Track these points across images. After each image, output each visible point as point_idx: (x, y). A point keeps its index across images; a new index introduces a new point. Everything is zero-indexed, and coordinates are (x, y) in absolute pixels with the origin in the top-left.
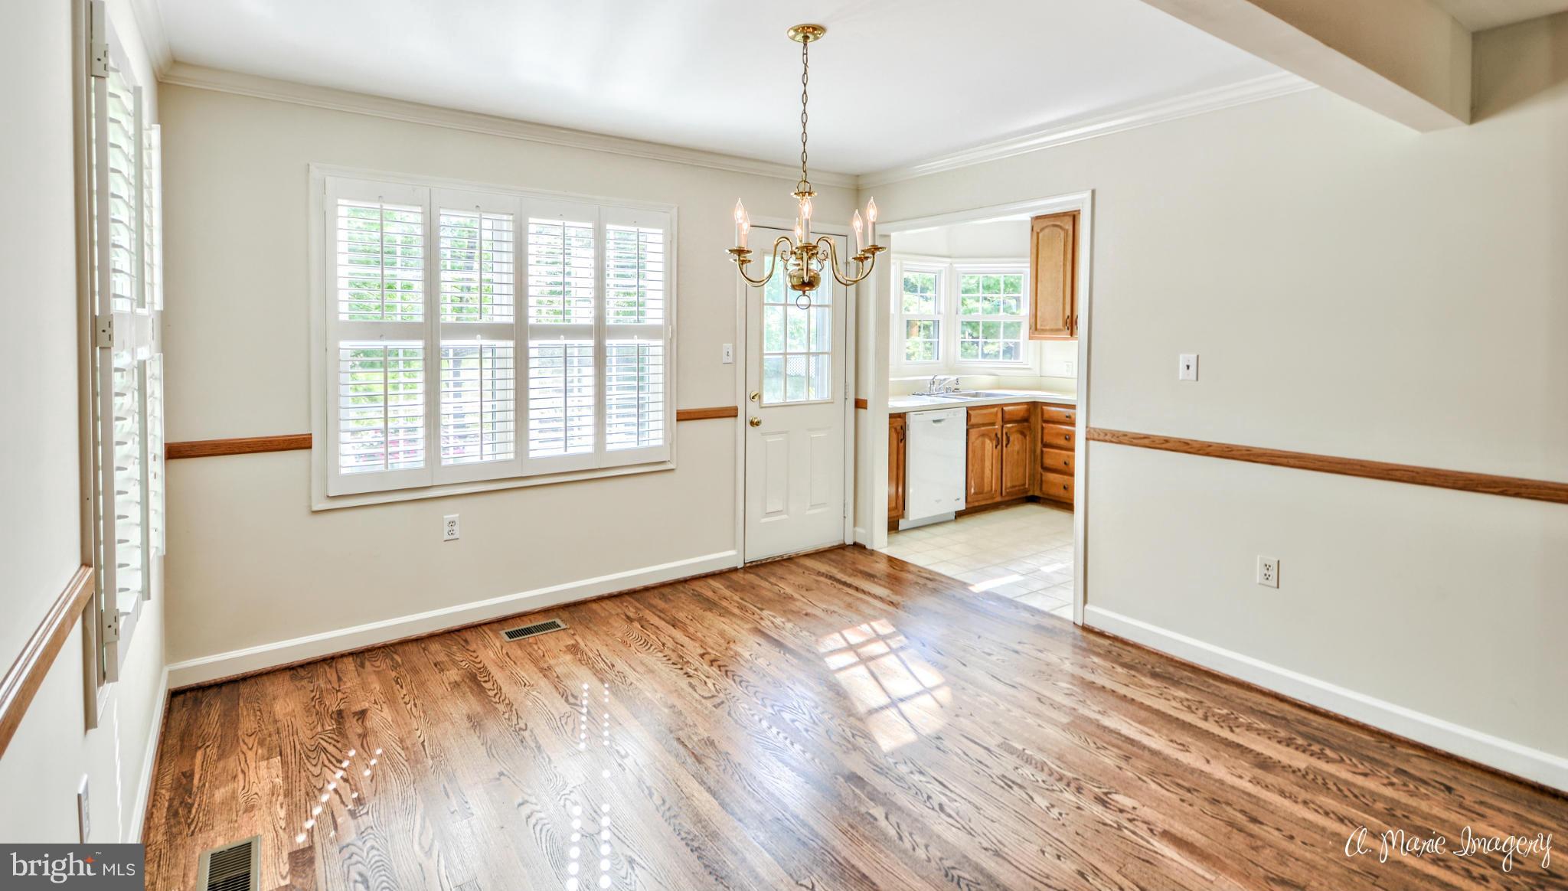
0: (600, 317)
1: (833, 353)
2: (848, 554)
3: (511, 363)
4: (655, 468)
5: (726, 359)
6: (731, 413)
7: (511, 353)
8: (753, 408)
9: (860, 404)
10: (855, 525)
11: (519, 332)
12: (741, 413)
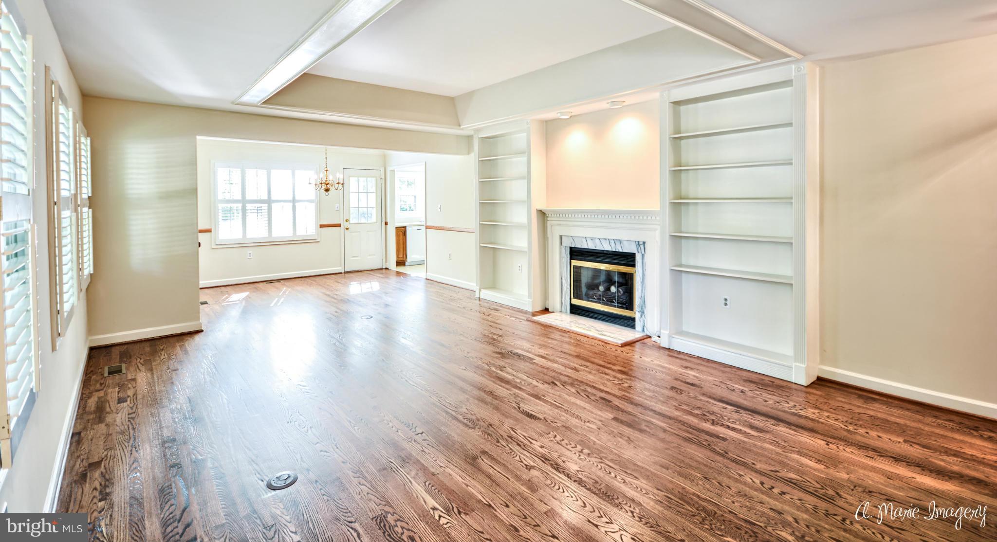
0: (294, 197)
1: (377, 207)
2: (384, 271)
3: (267, 211)
4: (313, 241)
5: (336, 209)
6: (339, 225)
7: (267, 208)
8: (347, 225)
9: (386, 223)
10: (386, 262)
11: (269, 202)
12: (342, 225)
